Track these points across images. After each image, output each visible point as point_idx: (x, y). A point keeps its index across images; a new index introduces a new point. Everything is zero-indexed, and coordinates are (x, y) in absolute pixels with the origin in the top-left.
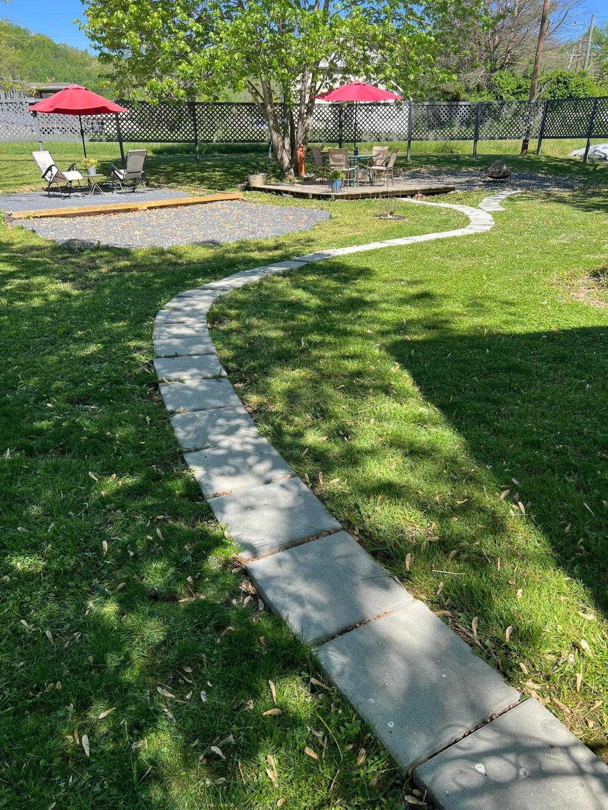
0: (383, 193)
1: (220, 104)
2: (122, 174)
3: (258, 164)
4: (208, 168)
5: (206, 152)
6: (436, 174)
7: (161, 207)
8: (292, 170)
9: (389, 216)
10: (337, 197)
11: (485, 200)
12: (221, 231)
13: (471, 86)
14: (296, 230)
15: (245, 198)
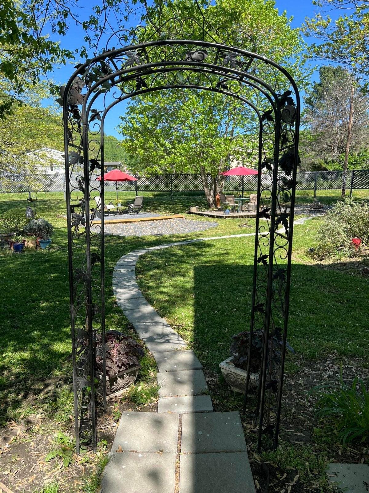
0: (251, 215)
1: (184, 174)
2: (132, 206)
3: (201, 201)
4: (176, 203)
5: (179, 196)
7: (146, 221)
8: (214, 205)
9: (244, 226)
10: (226, 217)
11: (300, 219)
12: (166, 230)
13: (328, 161)
14: (198, 231)
15: (186, 217)
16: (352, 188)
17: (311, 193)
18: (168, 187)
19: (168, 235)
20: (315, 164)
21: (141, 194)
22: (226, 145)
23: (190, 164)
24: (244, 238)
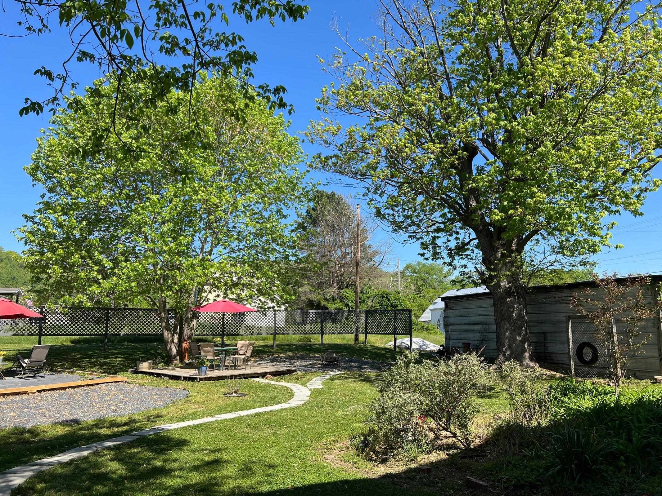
0: (240, 375)
1: (130, 309)
2: (26, 363)
3: (156, 351)
4: (112, 355)
5: (118, 342)
6: (290, 359)
7: (50, 390)
8: (178, 357)
9: (234, 394)
10: (201, 379)
11: (314, 380)
12: (89, 410)
13: (328, 298)
14: (152, 408)
15: (129, 380)
16: (366, 333)
17: (316, 339)
18: (100, 329)
19: (91, 421)
20: (313, 301)
21: (49, 341)
22: (204, 268)
23: (142, 293)
24: (240, 420)
